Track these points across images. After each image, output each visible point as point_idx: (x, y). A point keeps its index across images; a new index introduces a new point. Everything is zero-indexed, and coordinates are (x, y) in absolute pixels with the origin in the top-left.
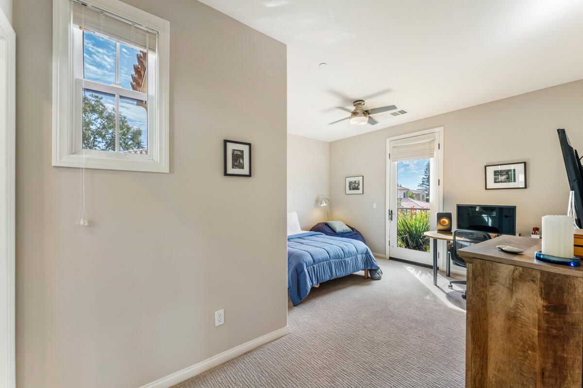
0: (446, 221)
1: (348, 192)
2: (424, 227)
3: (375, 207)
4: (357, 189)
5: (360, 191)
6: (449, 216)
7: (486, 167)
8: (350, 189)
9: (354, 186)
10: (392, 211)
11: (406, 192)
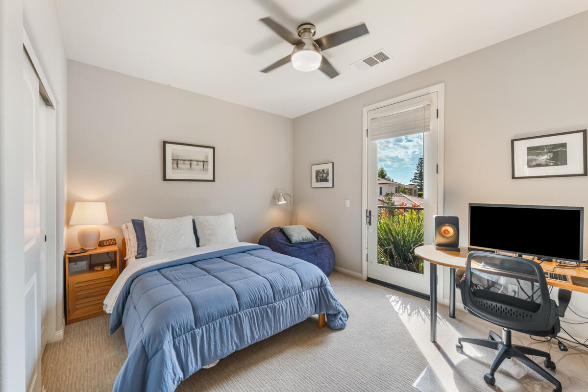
0: (451, 230)
1: (316, 184)
2: (415, 235)
3: (349, 206)
4: (326, 180)
5: (329, 184)
6: (454, 222)
7: (513, 141)
8: (317, 181)
9: (322, 177)
10: (370, 212)
11: (398, 187)
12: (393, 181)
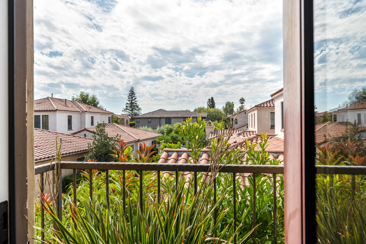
11: (110, 116)
12: (105, 110)
